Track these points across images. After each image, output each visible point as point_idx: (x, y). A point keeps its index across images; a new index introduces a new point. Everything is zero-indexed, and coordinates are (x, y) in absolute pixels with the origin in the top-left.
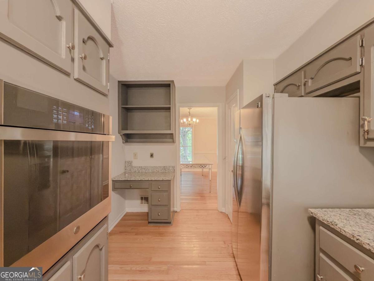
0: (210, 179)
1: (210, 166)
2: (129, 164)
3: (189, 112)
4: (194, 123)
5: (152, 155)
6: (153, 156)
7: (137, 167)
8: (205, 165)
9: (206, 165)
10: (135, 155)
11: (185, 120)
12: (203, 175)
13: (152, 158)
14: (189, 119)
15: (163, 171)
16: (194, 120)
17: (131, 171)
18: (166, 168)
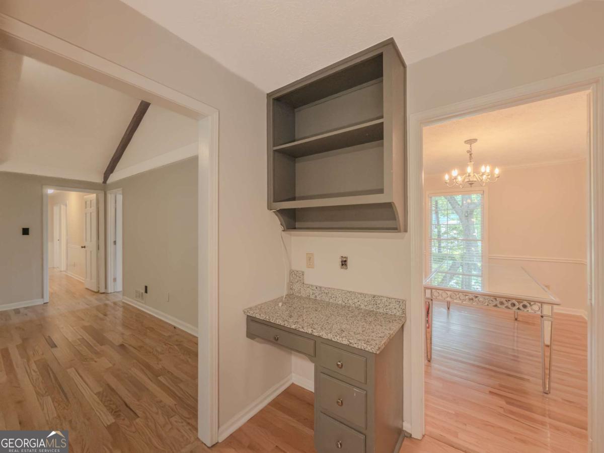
0: (547, 342)
1: (546, 307)
2: (296, 276)
3: (468, 152)
4: (484, 177)
5: (344, 263)
6: (346, 265)
7: (312, 286)
8: (525, 303)
9: (529, 302)
10: (310, 258)
11: (455, 173)
12: (516, 319)
13: (343, 270)
14: (469, 170)
15: (370, 307)
16: (485, 169)
17: (300, 293)
18: (379, 302)
